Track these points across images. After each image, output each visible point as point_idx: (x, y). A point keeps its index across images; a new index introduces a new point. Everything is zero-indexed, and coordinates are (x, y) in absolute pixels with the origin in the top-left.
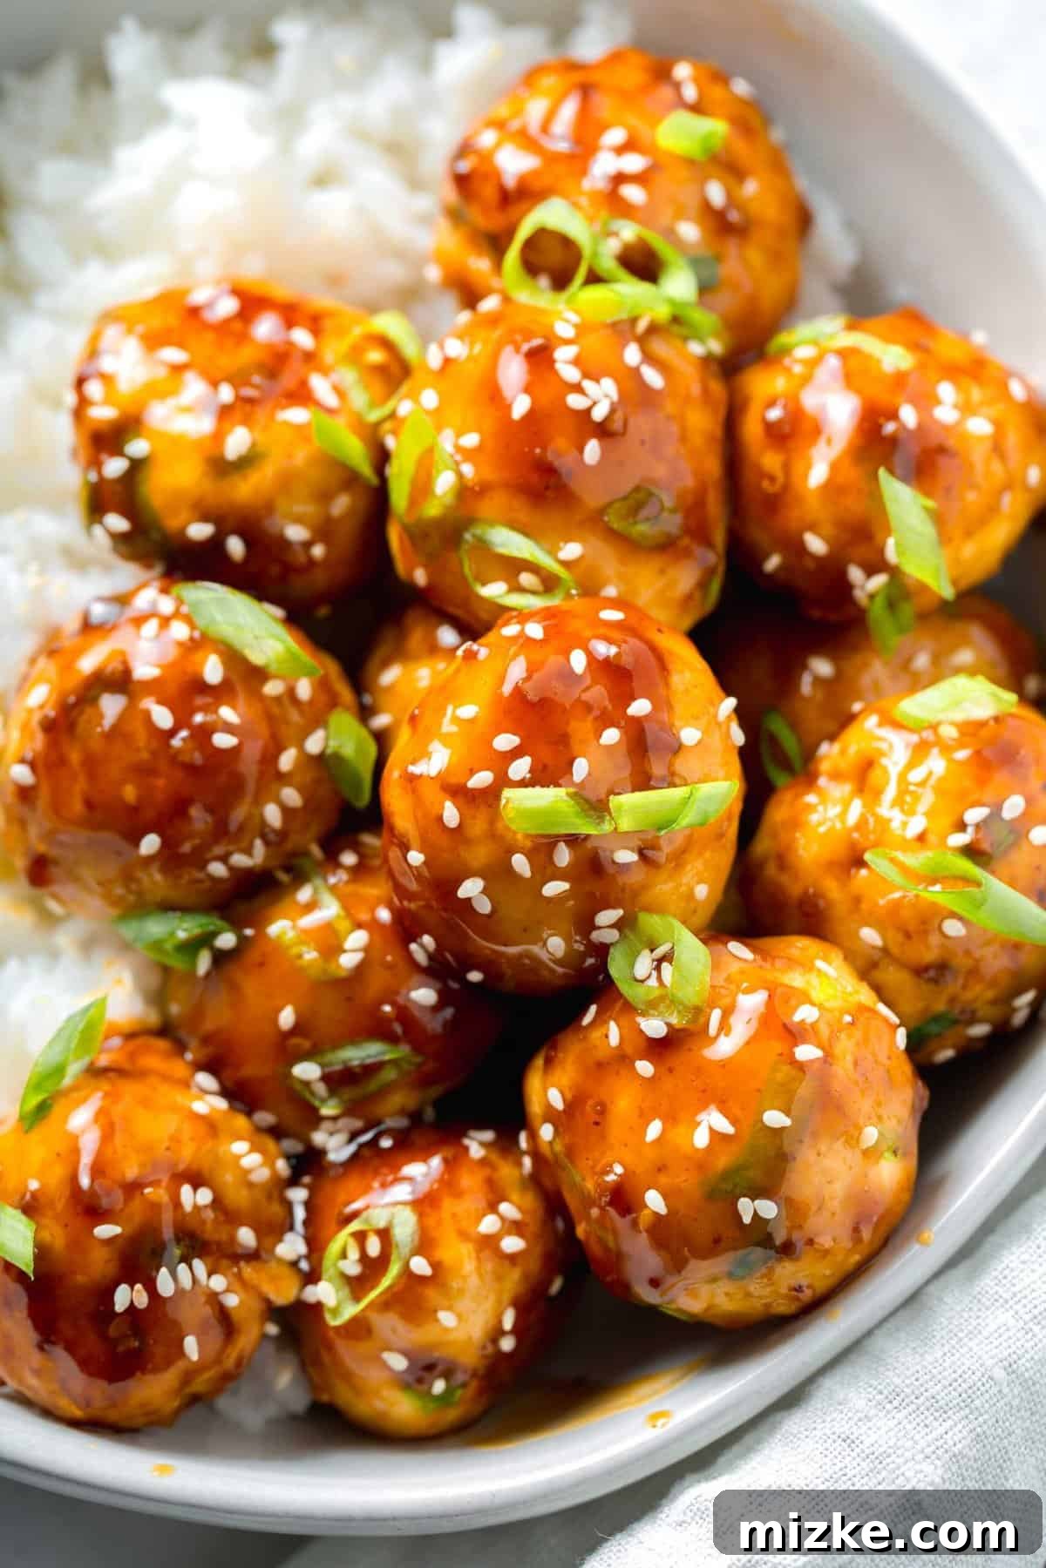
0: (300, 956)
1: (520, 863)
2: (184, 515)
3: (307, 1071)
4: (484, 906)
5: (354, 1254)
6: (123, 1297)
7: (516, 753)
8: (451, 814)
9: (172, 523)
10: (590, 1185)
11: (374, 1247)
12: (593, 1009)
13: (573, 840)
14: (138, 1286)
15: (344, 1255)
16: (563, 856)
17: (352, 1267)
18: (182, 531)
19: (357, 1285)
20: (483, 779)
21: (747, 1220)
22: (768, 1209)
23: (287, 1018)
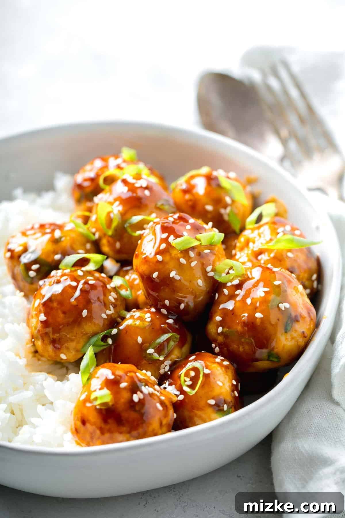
0: (135, 324)
1: (183, 261)
2: (52, 256)
3: (151, 351)
4: (178, 278)
5: (188, 379)
6: (136, 398)
7: (168, 237)
8: (160, 258)
9: (50, 260)
10: (239, 328)
11: (192, 374)
12: (217, 295)
13: (193, 248)
14: (139, 393)
15: (185, 381)
16: (192, 254)
17: (190, 383)
18: (54, 260)
19: (192, 387)
20: (163, 246)
21: (283, 309)
22: (287, 305)
23: (140, 340)
